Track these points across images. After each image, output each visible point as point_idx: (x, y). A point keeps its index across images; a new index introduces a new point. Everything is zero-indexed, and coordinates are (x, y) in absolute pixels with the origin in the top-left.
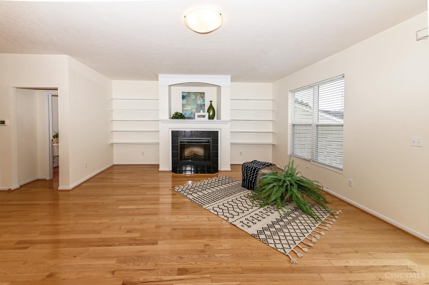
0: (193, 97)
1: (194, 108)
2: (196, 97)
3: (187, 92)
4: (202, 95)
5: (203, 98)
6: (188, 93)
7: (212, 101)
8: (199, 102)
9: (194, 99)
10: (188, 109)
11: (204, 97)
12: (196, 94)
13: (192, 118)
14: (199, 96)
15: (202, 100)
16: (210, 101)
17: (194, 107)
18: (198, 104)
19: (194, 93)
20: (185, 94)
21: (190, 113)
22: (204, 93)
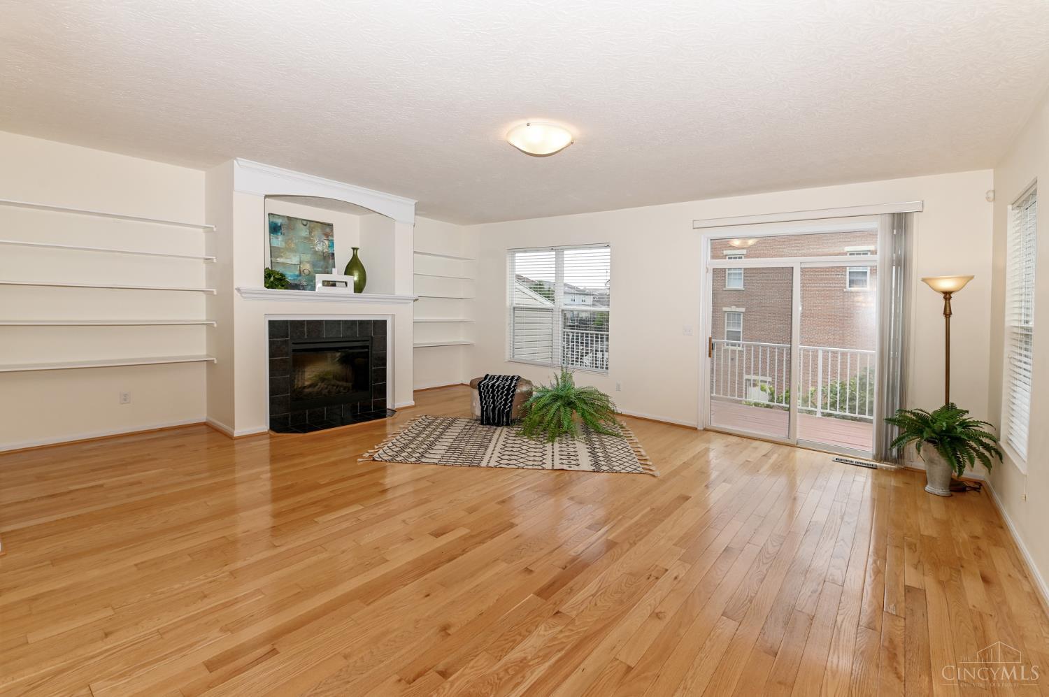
0: (304, 232)
1: (308, 262)
2: (310, 233)
3: (283, 216)
4: (327, 229)
5: (330, 238)
6: (289, 218)
7: (357, 249)
8: (319, 248)
9: (305, 238)
10: (288, 261)
11: (332, 236)
12: (310, 224)
13: (303, 286)
14: (318, 232)
15: (327, 242)
16: (354, 249)
17: (307, 257)
18: (316, 252)
19: (306, 223)
20: (279, 221)
21: (297, 273)
22: (330, 226)
